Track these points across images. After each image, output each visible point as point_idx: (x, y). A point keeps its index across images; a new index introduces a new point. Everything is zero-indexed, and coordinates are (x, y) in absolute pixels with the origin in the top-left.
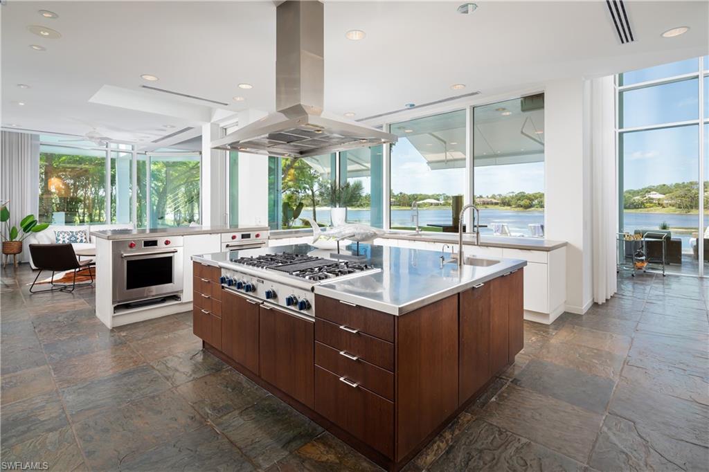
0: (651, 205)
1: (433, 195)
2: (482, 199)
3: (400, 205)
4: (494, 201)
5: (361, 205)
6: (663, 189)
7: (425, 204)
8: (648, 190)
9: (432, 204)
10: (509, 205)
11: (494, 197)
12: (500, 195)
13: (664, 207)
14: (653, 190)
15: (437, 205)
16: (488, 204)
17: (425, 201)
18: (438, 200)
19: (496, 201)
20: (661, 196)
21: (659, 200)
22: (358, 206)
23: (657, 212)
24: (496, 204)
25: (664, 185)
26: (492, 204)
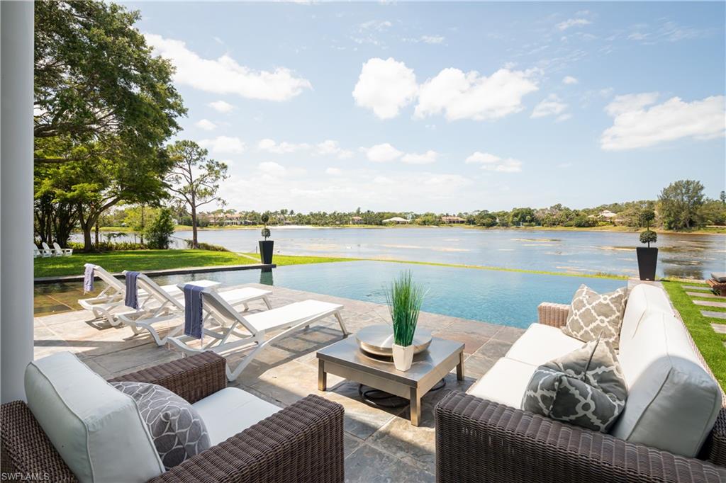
0: (604, 223)
1: (401, 214)
2: (448, 218)
3: (366, 224)
4: (460, 219)
5: (326, 224)
6: (615, 208)
7: (391, 223)
8: (602, 209)
9: (398, 223)
10: (474, 224)
11: (460, 215)
12: (466, 214)
13: (615, 226)
14: (607, 209)
15: (404, 223)
16: (454, 222)
17: (392, 220)
18: (405, 218)
19: (462, 219)
20: (613, 215)
21: (611, 218)
22: (323, 225)
23: (609, 230)
24: (462, 222)
25: (616, 204)
26: (458, 222)
